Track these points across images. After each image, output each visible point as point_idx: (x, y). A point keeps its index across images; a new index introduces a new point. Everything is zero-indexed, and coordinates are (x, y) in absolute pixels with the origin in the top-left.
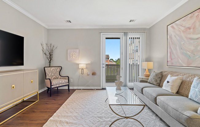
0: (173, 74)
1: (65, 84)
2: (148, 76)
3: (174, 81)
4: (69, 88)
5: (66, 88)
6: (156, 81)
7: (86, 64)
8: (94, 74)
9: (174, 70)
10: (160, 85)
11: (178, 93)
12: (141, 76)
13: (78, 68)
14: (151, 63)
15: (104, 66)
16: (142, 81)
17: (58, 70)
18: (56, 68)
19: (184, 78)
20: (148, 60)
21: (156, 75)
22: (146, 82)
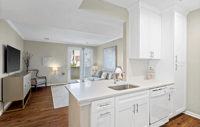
0: (105, 71)
1: (43, 83)
2: (95, 73)
3: (105, 75)
4: (46, 85)
5: (45, 85)
6: (99, 75)
7: (58, 68)
8: (63, 74)
9: (106, 70)
10: (100, 77)
11: (106, 79)
12: (92, 73)
13: (52, 71)
14: (97, 67)
15: (70, 68)
16: (92, 76)
17: (36, 73)
18: (34, 71)
19: (108, 73)
20: (95, 65)
21: (99, 72)
22: (95, 76)
